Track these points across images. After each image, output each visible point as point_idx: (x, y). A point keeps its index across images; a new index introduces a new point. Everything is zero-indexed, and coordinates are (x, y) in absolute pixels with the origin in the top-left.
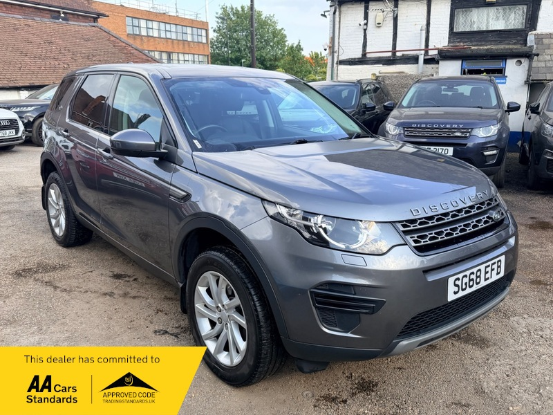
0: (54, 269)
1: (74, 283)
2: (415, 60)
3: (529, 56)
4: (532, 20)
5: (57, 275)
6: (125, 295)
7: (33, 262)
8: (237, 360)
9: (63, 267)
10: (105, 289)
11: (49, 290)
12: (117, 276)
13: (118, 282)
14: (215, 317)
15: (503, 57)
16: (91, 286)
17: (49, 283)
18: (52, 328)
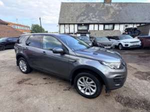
0: (28, 80)
1: (36, 82)
2: (73, 34)
3: (89, 33)
4: (88, 28)
5: (30, 81)
6: (50, 83)
7: (20, 79)
8: (92, 94)
9: (30, 79)
10: (45, 82)
11: (31, 86)
12: (45, 79)
13: (46, 80)
14: (83, 86)
15: (86, 33)
16: (41, 82)
17: (29, 84)
18: (40, 96)
